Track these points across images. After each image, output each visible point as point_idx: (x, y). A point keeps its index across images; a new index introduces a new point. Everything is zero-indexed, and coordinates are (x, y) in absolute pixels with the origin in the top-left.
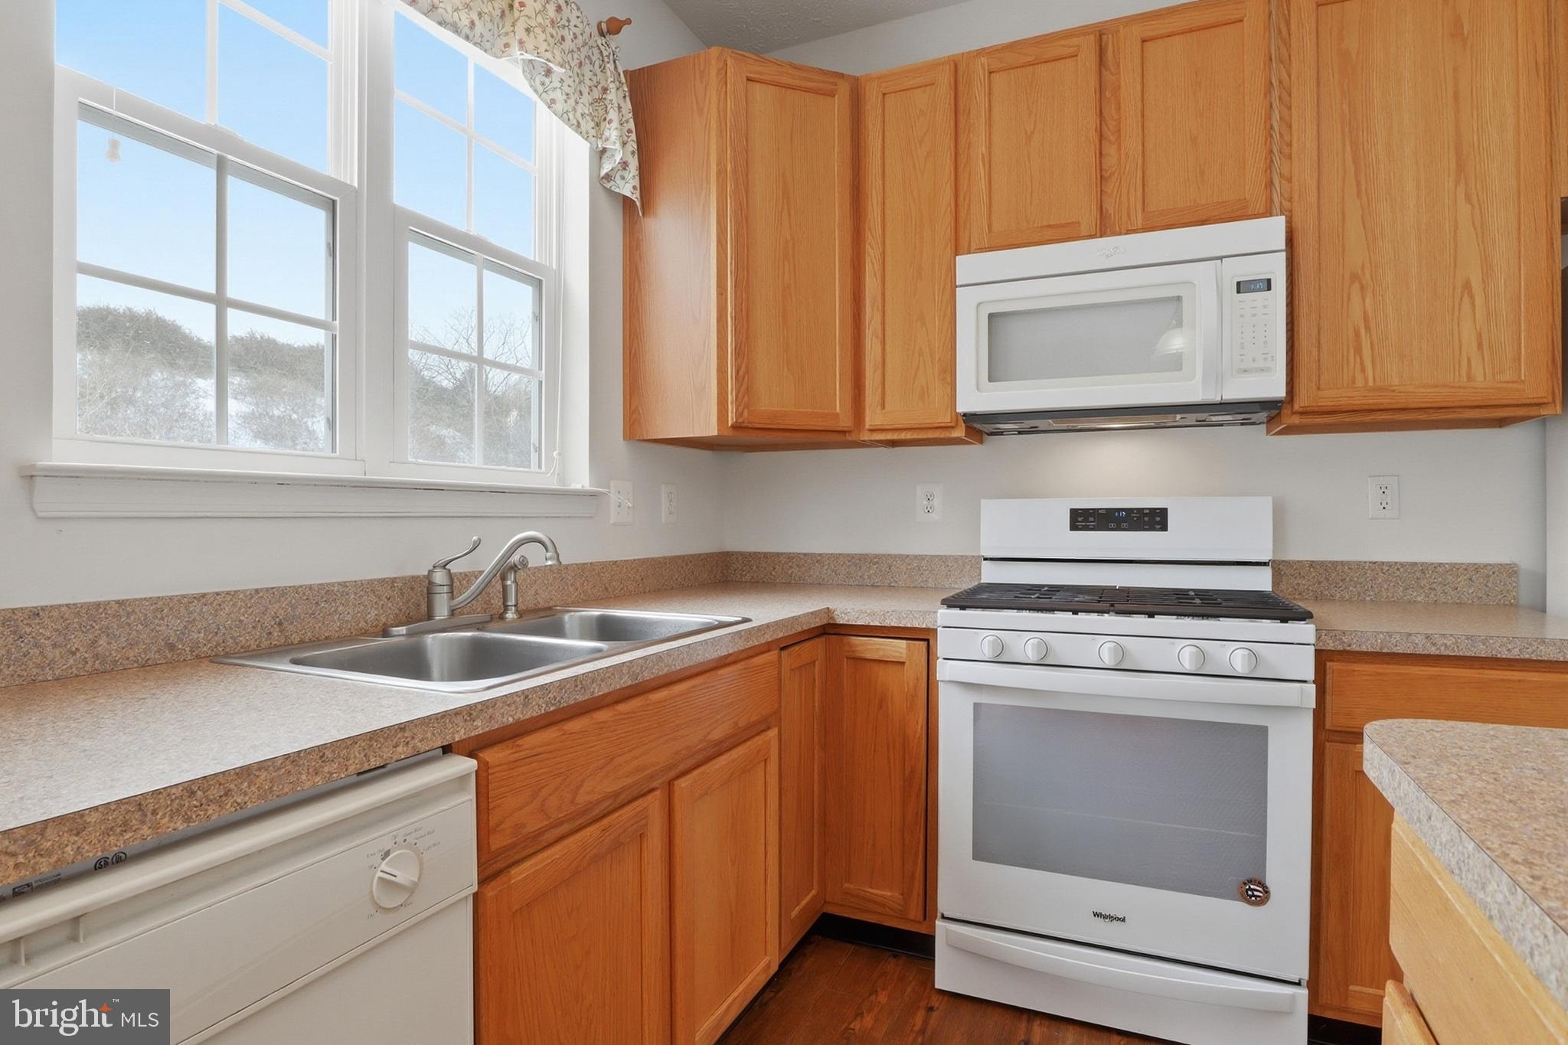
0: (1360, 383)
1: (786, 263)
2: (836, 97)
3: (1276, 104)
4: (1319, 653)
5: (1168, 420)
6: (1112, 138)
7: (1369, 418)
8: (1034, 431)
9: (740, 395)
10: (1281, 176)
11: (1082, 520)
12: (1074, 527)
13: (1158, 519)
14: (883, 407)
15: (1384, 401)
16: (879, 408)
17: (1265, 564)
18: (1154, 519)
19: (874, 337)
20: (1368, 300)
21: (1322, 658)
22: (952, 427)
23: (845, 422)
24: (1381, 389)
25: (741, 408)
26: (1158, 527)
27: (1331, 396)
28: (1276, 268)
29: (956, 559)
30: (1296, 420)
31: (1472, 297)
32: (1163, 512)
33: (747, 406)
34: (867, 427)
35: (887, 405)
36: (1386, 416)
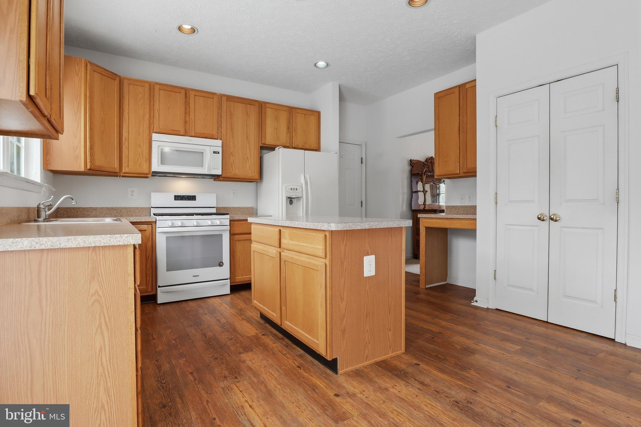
0: (232, 173)
1: (103, 125)
2: (116, 81)
3: (219, 117)
4: (230, 220)
5: (196, 176)
6: (188, 114)
7: (234, 179)
8: (165, 176)
9: (91, 160)
10: (220, 131)
11: (177, 198)
12: (175, 200)
13: (194, 198)
14: (128, 167)
15: (236, 177)
16: (127, 167)
17: (215, 207)
18: (193, 198)
19: (126, 149)
20: (234, 158)
21: (231, 221)
22: (148, 174)
23: (118, 170)
24: (235, 174)
25: (91, 164)
26: (194, 200)
27: (228, 175)
28: (220, 150)
29: (141, 208)
30: (222, 179)
31: (248, 160)
32: (195, 197)
33: (93, 164)
34: (123, 172)
35: (129, 166)
36: (235, 179)
